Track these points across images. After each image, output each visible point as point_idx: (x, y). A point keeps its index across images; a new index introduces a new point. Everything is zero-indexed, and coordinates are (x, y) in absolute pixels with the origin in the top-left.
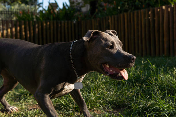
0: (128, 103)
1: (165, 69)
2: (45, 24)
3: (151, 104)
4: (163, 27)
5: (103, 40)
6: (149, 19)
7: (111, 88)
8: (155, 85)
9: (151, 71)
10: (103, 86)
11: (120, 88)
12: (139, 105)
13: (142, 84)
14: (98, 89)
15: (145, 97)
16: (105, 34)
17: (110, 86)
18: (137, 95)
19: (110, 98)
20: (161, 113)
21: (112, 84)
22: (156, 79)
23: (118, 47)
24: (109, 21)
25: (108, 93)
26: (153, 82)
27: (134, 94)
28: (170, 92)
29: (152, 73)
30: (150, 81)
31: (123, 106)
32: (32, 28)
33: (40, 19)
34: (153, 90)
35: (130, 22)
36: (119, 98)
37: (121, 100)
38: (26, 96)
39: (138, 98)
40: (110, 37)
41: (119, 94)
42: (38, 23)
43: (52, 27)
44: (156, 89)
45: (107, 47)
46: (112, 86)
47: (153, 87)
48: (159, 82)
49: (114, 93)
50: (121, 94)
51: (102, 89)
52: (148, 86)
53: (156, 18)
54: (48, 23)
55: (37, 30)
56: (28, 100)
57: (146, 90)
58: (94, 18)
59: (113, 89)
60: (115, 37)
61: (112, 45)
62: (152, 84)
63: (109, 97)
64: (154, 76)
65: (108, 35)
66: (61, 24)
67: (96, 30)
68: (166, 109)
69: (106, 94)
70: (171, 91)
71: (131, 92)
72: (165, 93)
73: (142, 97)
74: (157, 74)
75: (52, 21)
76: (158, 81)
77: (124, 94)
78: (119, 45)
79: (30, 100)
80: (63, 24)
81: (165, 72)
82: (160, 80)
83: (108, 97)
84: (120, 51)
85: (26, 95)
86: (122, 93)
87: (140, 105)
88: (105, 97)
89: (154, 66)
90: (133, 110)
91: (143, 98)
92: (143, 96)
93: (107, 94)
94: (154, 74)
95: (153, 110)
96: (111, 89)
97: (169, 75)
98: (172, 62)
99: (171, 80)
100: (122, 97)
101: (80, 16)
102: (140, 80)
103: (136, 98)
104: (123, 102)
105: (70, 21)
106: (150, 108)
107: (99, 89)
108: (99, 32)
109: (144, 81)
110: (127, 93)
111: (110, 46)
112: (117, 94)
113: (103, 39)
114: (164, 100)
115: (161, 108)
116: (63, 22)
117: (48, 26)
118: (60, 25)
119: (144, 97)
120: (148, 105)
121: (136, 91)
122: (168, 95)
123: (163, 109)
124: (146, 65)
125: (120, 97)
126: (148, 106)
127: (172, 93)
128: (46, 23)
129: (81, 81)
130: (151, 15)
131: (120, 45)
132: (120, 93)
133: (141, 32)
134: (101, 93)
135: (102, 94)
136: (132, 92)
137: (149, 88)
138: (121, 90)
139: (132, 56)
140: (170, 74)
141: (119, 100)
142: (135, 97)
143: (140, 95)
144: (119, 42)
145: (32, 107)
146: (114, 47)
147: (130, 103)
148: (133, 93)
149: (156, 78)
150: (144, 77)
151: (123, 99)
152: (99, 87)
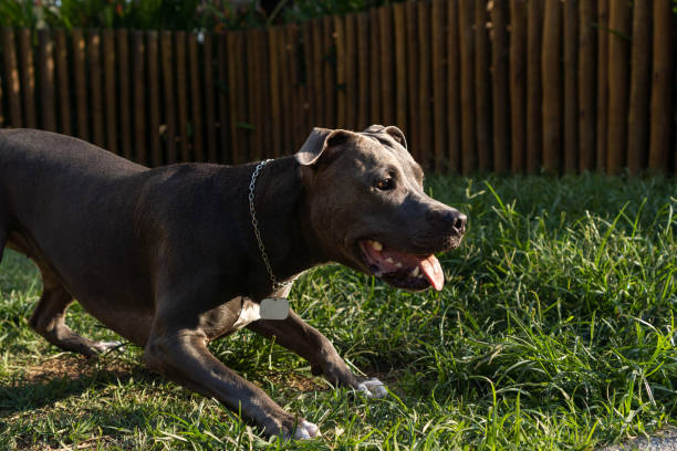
0: (416, 349)
1: (552, 220)
2: (82, 45)
3: (503, 352)
4: (539, 62)
5: (360, 163)
6: (487, 31)
7: (350, 291)
8: (514, 280)
9: (501, 226)
10: (318, 283)
11: (386, 292)
12: (460, 354)
13: (467, 279)
14: (300, 297)
15: (480, 323)
16: (367, 142)
17: (344, 285)
18: (451, 317)
19: (348, 331)
20: (544, 384)
21: (352, 277)
22: (520, 258)
23: (411, 183)
24: (336, 35)
25: (341, 310)
26: (508, 269)
27: (440, 314)
28: (571, 306)
29: (506, 235)
30: (498, 263)
31: (395, 360)
32: (30, 59)
33: (62, 24)
34: (510, 300)
35: (417, 39)
36: (382, 330)
37: (388, 336)
38: (13, 324)
39: (454, 330)
40: (384, 150)
41: (381, 316)
42: (55, 39)
43: (111, 57)
44: (520, 295)
45: (374, 186)
46: (352, 284)
47: (510, 287)
48: (530, 271)
49: (361, 311)
50: (389, 316)
51: (316, 296)
52: (492, 285)
53: (513, 27)
54: (96, 40)
55: (50, 64)
56: (25, 342)
57: (483, 298)
58: (275, 22)
59: (358, 297)
60: (399, 150)
61: (389, 177)
62: (503, 276)
63: (344, 327)
64: (512, 246)
65: (378, 143)
66: (146, 42)
67: (338, 130)
68: (559, 371)
69: (333, 313)
70: (576, 300)
71: (424, 308)
72: (555, 308)
73: (469, 324)
74: (523, 239)
75: (110, 33)
76: (526, 265)
77: (399, 316)
78: (413, 178)
79: (33, 342)
80: (154, 46)
81: (554, 230)
82: (535, 263)
83: (338, 324)
84: (415, 196)
85: (16, 320)
86: (391, 310)
87: (465, 355)
88: (330, 328)
89: (511, 210)
90: (436, 374)
91: (472, 328)
92: (472, 320)
93: (336, 316)
94: (512, 238)
95: (513, 375)
96: (349, 297)
97: (569, 243)
98: (575, 192)
99: (578, 260)
100: (393, 326)
101: (220, 15)
102: (458, 262)
103: (444, 328)
104: (397, 346)
105: (181, 35)
106: (502, 367)
107: (304, 296)
108: (349, 136)
109: (474, 265)
110: (413, 310)
111: (383, 182)
112: (372, 313)
113: (362, 157)
114: (553, 334)
115: (540, 367)
116: (154, 34)
117: (95, 53)
118: (141, 48)
119: (477, 327)
120: (493, 356)
121: (445, 301)
122: (565, 316)
123: (549, 370)
124: (480, 204)
125: (386, 326)
126: (494, 360)
127: (579, 308)
128: (88, 40)
129: (286, 294)
130: (492, 15)
131: (417, 177)
132: (384, 310)
133: (458, 78)
134: (311, 312)
135: (314, 313)
136: (428, 306)
137: (495, 290)
138: (386, 299)
139: (457, 215)
140: (571, 239)
141: (381, 337)
142: (442, 326)
143: (462, 316)
144: (414, 168)
145: (41, 368)
146: (398, 185)
147: (423, 347)
148: (435, 312)
149: (519, 251)
150: (475, 251)
151: (399, 333)
152: (303, 288)
